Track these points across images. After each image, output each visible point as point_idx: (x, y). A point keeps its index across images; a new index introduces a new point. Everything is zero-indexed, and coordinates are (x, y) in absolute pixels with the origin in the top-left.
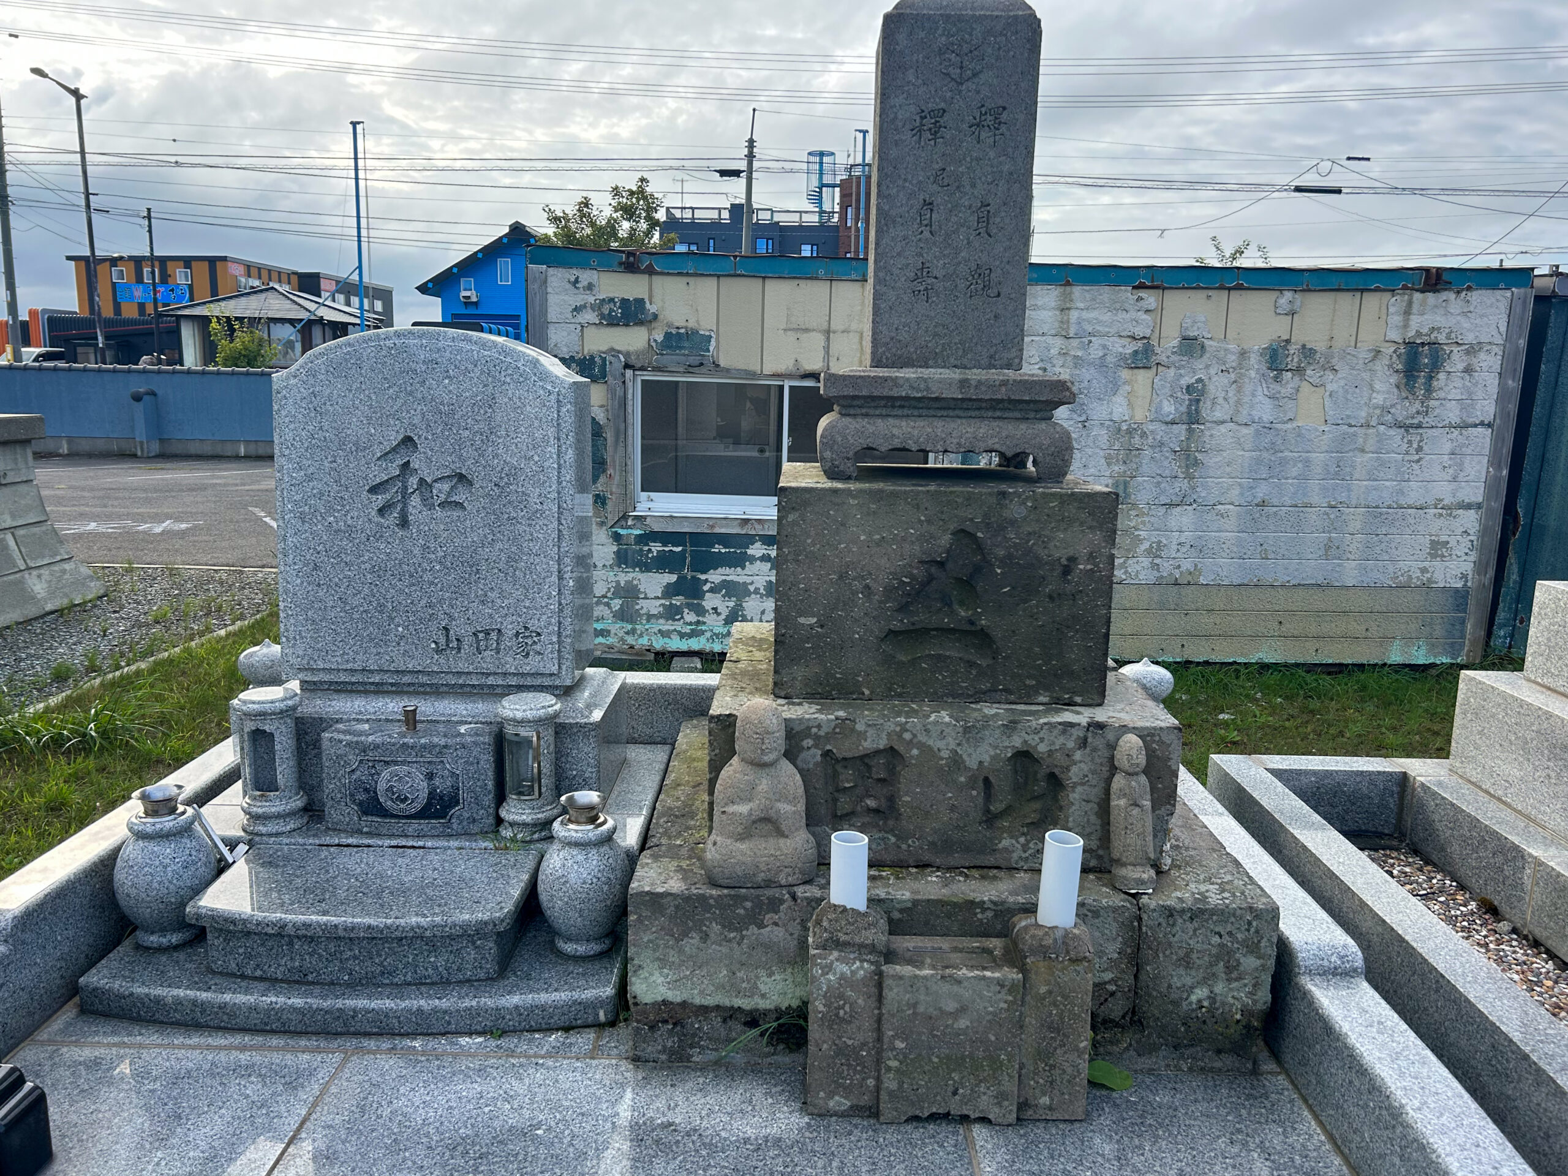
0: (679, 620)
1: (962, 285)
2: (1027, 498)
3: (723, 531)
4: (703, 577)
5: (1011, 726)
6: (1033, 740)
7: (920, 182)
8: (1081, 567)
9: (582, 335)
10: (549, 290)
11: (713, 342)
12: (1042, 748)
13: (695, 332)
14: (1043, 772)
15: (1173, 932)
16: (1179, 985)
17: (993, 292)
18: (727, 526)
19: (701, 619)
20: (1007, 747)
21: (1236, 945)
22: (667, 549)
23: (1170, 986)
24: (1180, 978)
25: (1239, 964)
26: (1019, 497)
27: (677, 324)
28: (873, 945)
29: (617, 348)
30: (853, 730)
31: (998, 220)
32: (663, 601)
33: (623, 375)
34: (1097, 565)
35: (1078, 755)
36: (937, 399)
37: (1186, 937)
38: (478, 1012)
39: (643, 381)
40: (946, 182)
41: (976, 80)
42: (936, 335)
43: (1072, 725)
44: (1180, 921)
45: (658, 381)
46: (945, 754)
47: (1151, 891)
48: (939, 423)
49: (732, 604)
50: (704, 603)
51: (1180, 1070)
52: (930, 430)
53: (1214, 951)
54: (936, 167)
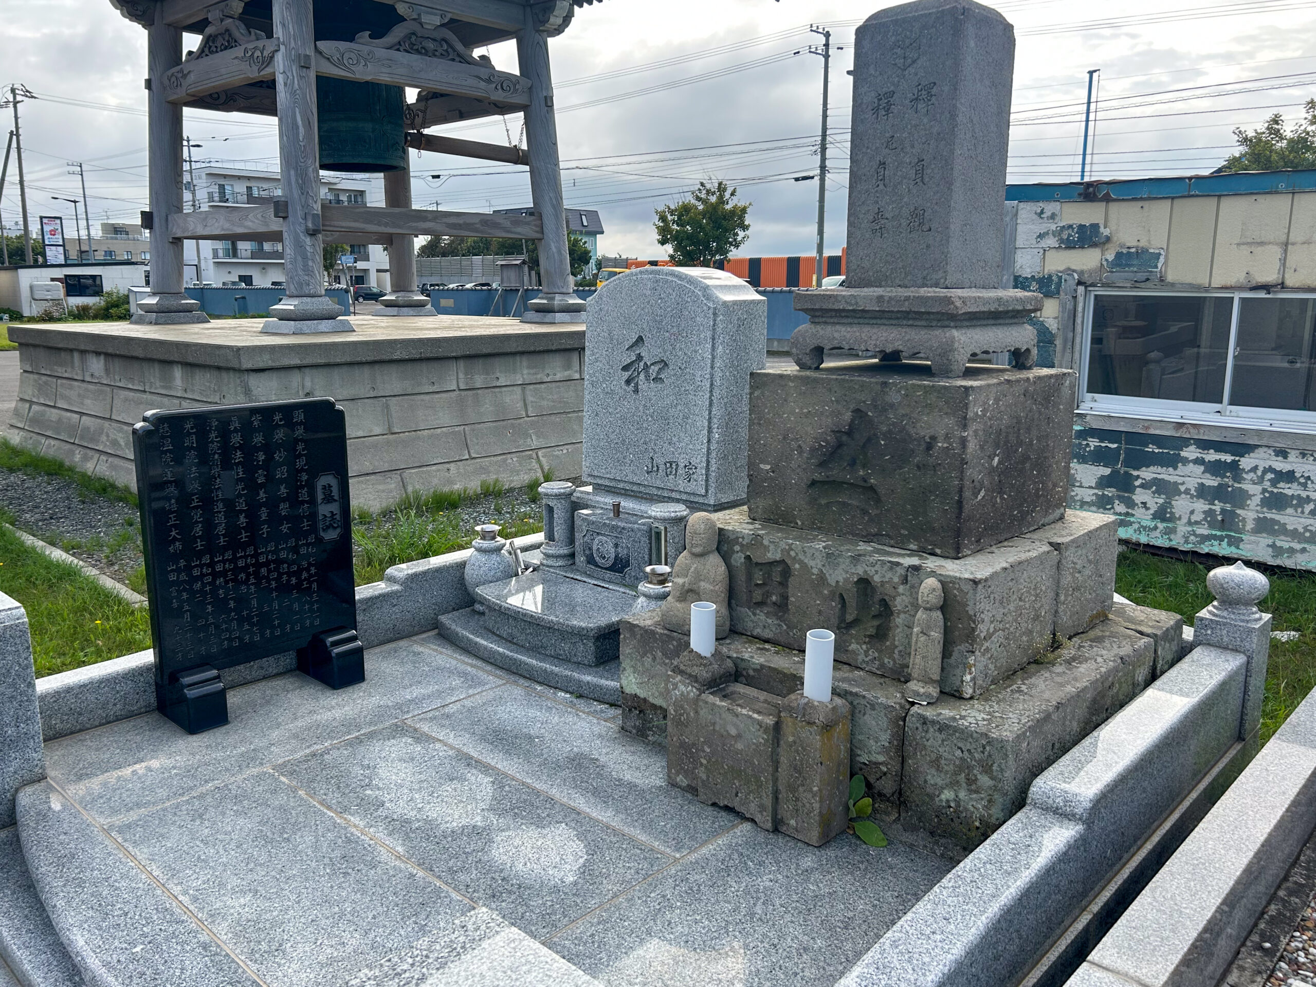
0: (1110, 509)
1: (904, 223)
2: (901, 388)
3: (1158, 432)
4: (1135, 473)
5: (856, 559)
6: (871, 571)
7: (877, 148)
8: (940, 444)
9: (1044, 258)
10: (1019, 221)
11: (1162, 259)
12: (877, 578)
13: (1145, 251)
14: (877, 598)
15: (927, 737)
16: (932, 782)
17: (925, 228)
18: (1161, 428)
19: (1130, 511)
20: (854, 574)
21: (973, 763)
22: (1103, 445)
23: (926, 781)
24: (933, 778)
25: (976, 779)
26: (896, 386)
27: (1128, 244)
28: (696, 677)
29: (1074, 267)
30: (762, 544)
31: (929, 171)
32: (1096, 491)
33: (1076, 291)
34: (951, 444)
35: (901, 589)
36: (863, 311)
37: (936, 744)
38: (569, 679)
39: (1096, 296)
40: (894, 146)
41: (915, 65)
42: (887, 262)
43: (898, 564)
44: (932, 730)
45: (1110, 296)
46: (815, 571)
47: (925, 703)
48: (866, 329)
49: (1161, 501)
50: (1134, 497)
51: (934, 853)
52: (858, 334)
53: (957, 763)
54: (887, 135)
